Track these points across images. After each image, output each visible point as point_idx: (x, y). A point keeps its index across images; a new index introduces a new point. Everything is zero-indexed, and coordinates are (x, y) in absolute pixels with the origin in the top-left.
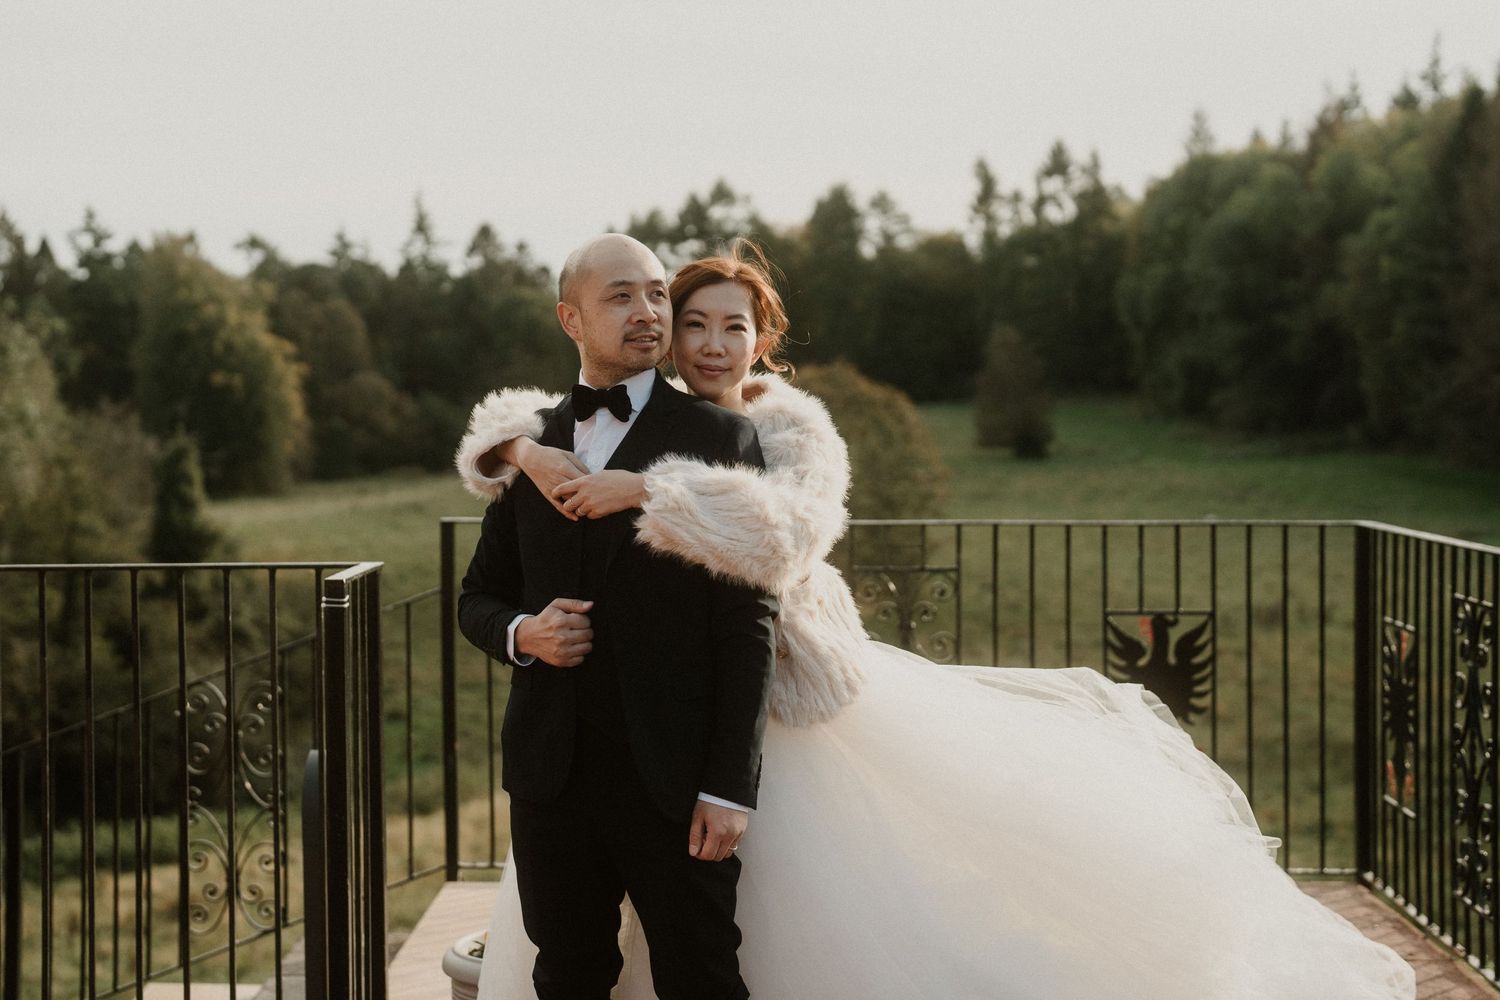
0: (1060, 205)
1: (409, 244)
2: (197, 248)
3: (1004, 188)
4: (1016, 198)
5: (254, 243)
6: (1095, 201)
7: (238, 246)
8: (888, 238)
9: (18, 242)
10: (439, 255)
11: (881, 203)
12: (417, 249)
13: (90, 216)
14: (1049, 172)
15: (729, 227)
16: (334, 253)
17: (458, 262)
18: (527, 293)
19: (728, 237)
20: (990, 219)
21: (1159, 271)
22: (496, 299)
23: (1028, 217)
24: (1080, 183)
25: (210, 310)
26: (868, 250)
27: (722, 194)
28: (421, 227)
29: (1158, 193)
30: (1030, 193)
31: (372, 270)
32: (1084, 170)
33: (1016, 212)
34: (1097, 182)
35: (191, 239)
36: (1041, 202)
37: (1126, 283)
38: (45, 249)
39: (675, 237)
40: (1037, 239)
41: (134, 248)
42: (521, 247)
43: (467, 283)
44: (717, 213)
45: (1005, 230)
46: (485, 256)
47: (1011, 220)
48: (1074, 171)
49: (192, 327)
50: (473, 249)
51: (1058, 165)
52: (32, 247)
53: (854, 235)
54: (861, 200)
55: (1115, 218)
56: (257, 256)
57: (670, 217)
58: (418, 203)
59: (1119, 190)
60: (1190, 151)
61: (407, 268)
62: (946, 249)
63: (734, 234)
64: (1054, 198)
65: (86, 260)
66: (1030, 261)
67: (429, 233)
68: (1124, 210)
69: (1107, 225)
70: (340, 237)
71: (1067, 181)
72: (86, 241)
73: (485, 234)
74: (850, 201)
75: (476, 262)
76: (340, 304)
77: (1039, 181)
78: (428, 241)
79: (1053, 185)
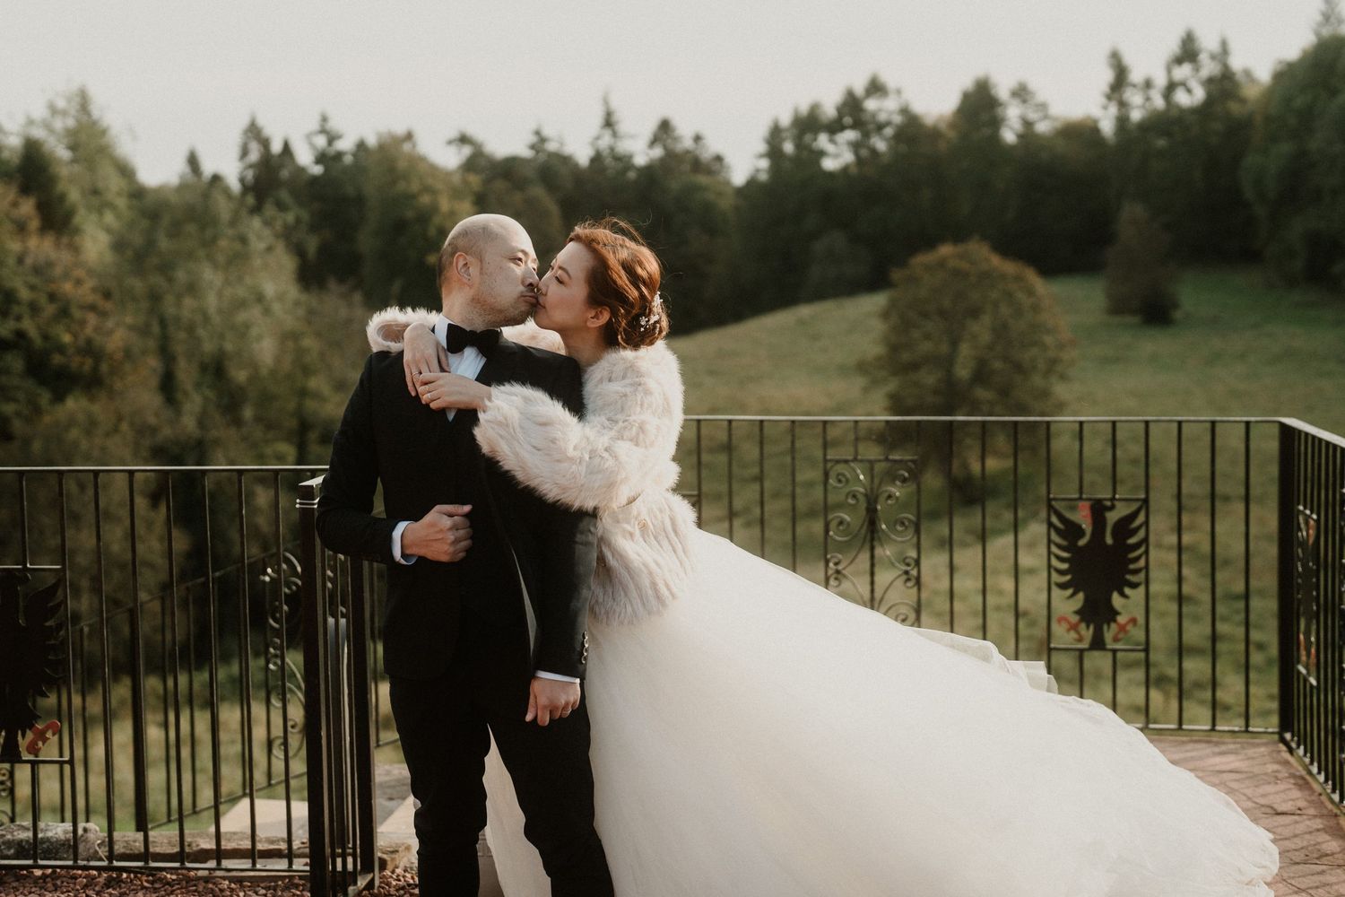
0: (1189, 91)
1: (598, 138)
2: (414, 146)
3: (1136, 76)
4: (1148, 84)
5: (464, 139)
6: (1224, 85)
7: (450, 142)
8: (1028, 124)
9: (265, 143)
10: (624, 147)
11: (1021, 93)
12: (605, 142)
13: (324, 119)
14: (1179, 61)
15: (882, 117)
16: (533, 147)
17: (642, 153)
18: (702, 179)
19: (880, 127)
20: (1123, 105)
21: (1286, 148)
22: (674, 185)
23: (1159, 102)
24: (1209, 68)
25: (425, 199)
26: (1009, 136)
27: (876, 88)
28: (609, 123)
29: (1286, 75)
30: (1161, 81)
31: (566, 160)
32: (1213, 57)
33: (1148, 99)
34: (1226, 67)
35: (409, 136)
36: (1171, 87)
37: (1252, 160)
38: (287, 150)
39: (834, 128)
40: (1167, 123)
41: (361, 146)
42: (698, 138)
43: (649, 172)
44: (871, 105)
45: (1136, 115)
46: (665, 148)
47: (1143, 106)
48: (1204, 58)
49: (410, 214)
50: (654, 142)
51: (1188, 52)
52: (276, 147)
53: (996, 123)
54: (1002, 91)
55: (1243, 101)
56: (467, 151)
57: (829, 110)
58: (606, 102)
59: (1247, 73)
60: (1317, 34)
61: (597, 159)
62: (1081, 133)
63: (888, 124)
64: (1183, 84)
65: (321, 158)
66: (1161, 143)
67: (616, 128)
68: (1251, 92)
69: (1234, 108)
70: (538, 133)
71: (1197, 70)
72: (321, 141)
73: (665, 127)
74: (993, 92)
75: (658, 152)
76: (538, 191)
77: (1169, 71)
78: (615, 135)
79: (1183, 72)
